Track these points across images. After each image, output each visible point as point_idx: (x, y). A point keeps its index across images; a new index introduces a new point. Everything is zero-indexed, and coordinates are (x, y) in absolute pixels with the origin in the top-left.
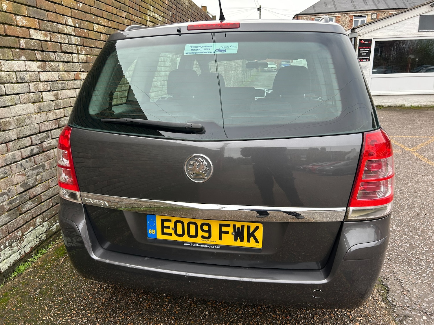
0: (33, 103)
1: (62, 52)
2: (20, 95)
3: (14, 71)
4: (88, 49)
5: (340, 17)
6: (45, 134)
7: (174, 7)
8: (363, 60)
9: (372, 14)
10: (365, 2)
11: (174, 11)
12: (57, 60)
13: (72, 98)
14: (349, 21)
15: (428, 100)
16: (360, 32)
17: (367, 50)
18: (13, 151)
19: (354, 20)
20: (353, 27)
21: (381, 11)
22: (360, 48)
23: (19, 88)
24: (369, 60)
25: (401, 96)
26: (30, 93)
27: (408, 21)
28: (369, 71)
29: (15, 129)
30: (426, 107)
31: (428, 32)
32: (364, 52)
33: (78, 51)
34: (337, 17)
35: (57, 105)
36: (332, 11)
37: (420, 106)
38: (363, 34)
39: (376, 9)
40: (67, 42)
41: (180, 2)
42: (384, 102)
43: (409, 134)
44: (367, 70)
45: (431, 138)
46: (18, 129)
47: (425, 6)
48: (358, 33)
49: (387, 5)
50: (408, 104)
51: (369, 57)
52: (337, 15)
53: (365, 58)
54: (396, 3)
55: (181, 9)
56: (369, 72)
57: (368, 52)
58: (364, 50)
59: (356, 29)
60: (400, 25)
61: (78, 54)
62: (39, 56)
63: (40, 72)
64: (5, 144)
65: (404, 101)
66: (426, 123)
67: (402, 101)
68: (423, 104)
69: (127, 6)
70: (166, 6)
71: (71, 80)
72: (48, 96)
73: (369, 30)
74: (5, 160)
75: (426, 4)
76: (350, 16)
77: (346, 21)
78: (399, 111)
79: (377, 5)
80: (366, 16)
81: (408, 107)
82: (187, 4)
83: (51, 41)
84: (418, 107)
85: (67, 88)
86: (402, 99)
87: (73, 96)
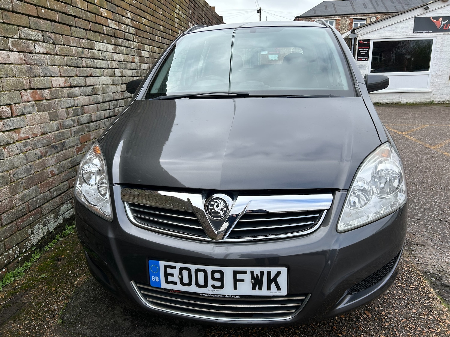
0: (110, 76)
1: (125, 39)
2: (103, 69)
3: (100, 51)
4: (139, 38)
5: (340, 20)
6: (116, 102)
7: (193, 6)
8: (362, 60)
9: (371, 18)
10: (365, 5)
11: (193, 10)
12: (122, 45)
13: (130, 77)
14: (349, 24)
15: (422, 98)
16: (359, 33)
17: (366, 50)
18: (100, 111)
19: (354, 23)
20: (353, 28)
21: (380, 14)
22: (359, 48)
23: (103, 64)
24: (368, 60)
25: (398, 94)
26: (108, 68)
27: (403, 23)
28: (368, 69)
29: (101, 95)
30: (420, 104)
31: (423, 33)
32: (363, 52)
33: (134, 39)
34: (337, 20)
35: (122, 80)
36: (332, 14)
37: (415, 103)
38: (363, 35)
39: (375, 12)
40: (127, 31)
41: (197, 2)
42: (382, 99)
43: (403, 123)
44: (366, 68)
45: (421, 126)
46: (103, 95)
47: (419, 9)
48: (357, 34)
49: (386, 8)
50: (404, 101)
51: (367, 57)
52: (337, 18)
53: (364, 57)
54: (395, 6)
55: (198, 8)
56: (368, 71)
57: (367, 51)
58: (363, 50)
59: (355, 29)
60: (396, 27)
61: (134, 41)
62: (113, 41)
63: (114, 54)
64: (96, 105)
65: (400, 98)
66: (419, 115)
67: (399, 99)
68: (418, 101)
69: (162, 4)
70: (187, 5)
71: (130, 62)
72: (118, 72)
73: (368, 31)
74: (97, 117)
75: (421, 7)
76: (350, 19)
77: (346, 24)
78: (396, 107)
79: (377, 8)
80: (365, 19)
81: (404, 104)
82: (202, 3)
83: (119, 30)
84: (413, 104)
85: (127, 68)
86: (398, 96)
87: (131, 75)
